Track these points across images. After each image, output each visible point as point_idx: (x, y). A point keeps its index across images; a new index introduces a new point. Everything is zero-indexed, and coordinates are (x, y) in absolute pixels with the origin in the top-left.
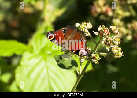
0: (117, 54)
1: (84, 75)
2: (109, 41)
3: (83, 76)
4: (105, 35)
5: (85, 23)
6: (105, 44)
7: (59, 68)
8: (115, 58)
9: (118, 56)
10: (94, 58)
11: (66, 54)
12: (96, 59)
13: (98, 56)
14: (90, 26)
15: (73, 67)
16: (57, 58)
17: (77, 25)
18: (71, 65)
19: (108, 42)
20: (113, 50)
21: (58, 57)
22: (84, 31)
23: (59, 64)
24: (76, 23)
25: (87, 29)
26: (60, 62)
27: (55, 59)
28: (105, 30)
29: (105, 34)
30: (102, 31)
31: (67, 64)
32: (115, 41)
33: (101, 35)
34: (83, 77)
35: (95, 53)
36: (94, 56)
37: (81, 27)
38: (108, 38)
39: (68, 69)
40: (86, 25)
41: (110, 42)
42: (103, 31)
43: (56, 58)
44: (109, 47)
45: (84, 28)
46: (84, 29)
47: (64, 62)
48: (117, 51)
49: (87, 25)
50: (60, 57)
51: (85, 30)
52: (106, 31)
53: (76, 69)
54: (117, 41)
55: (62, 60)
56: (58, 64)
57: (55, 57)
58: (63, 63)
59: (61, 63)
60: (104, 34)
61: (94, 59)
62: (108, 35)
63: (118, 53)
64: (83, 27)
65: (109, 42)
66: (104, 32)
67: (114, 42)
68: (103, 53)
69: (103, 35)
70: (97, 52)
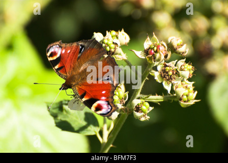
0: (185, 98)
1: (113, 144)
2: (169, 71)
3: (111, 146)
4: (160, 57)
5: (114, 33)
6: (160, 78)
7: (59, 130)
8: (182, 106)
9: (188, 101)
10: (138, 109)
11: (77, 102)
12: (142, 111)
13: (147, 104)
14: (125, 38)
15: (89, 128)
16: (54, 109)
17: (98, 36)
18: (84, 123)
19: (167, 72)
20: (176, 88)
21: (55, 106)
22: (113, 50)
23: (57, 121)
24: (95, 33)
25: (119, 45)
26: (60, 118)
27: (49, 111)
28: (158, 47)
29: (160, 54)
30: (153, 49)
31: (75, 121)
32: (181, 70)
33: (150, 58)
34: (111, 148)
35: (139, 98)
36: (138, 105)
37: (106, 41)
38: (167, 64)
39: (78, 132)
40: (117, 37)
41: (173, 74)
42: (155, 49)
43: (51, 110)
44: (171, 85)
45: (113, 43)
46: (113, 46)
47: (68, 117)
48: (186, 92)
49: (119, 36)
50: (58, 105)
51: (115, 49)
52: (162, 48)
53: (95, 132)
54: (186, 69)
55: (64, 113)
56: (56, 123)
57: (48, 107)
58: (68, 120)
59: (63, 119)
60: (158, 55)
61: (137, 112)
62: (166, 57)
63: (187, 96)
64: (110, 43)
65: (171, 73)
66: (156, 52)
67: (180, 72)
68: (155, 95)
69: (155, 58)
70: (141, 93)
